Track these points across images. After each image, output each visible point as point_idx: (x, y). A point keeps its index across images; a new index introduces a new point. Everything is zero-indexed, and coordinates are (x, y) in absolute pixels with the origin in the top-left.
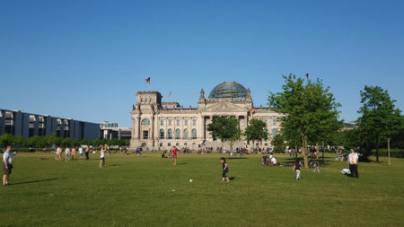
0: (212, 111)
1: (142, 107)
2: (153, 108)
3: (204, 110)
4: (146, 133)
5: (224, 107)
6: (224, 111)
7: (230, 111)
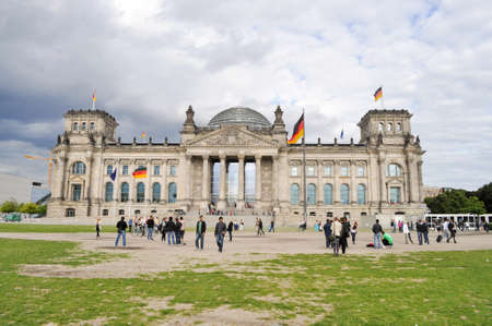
0: (210, 146)
1: (72, 140)
2: (93, 142)
3: (192, 144)
4: (77, 188)
5: (232, 139)
6: (233, 146)
7: (244, 145)
